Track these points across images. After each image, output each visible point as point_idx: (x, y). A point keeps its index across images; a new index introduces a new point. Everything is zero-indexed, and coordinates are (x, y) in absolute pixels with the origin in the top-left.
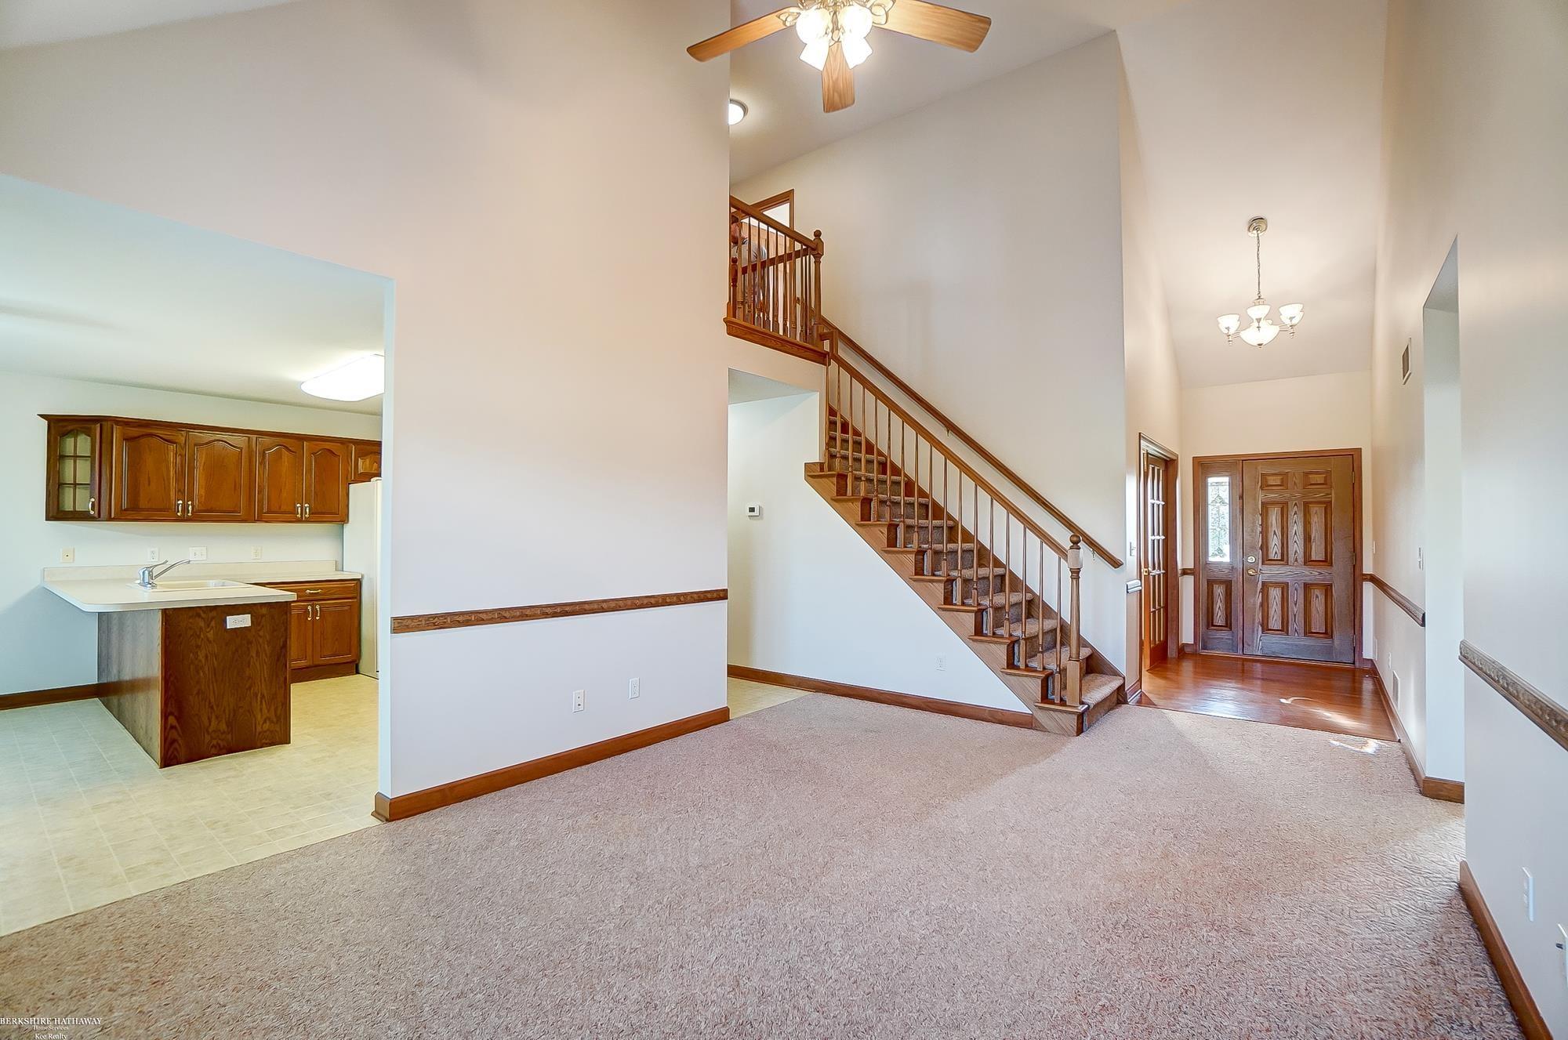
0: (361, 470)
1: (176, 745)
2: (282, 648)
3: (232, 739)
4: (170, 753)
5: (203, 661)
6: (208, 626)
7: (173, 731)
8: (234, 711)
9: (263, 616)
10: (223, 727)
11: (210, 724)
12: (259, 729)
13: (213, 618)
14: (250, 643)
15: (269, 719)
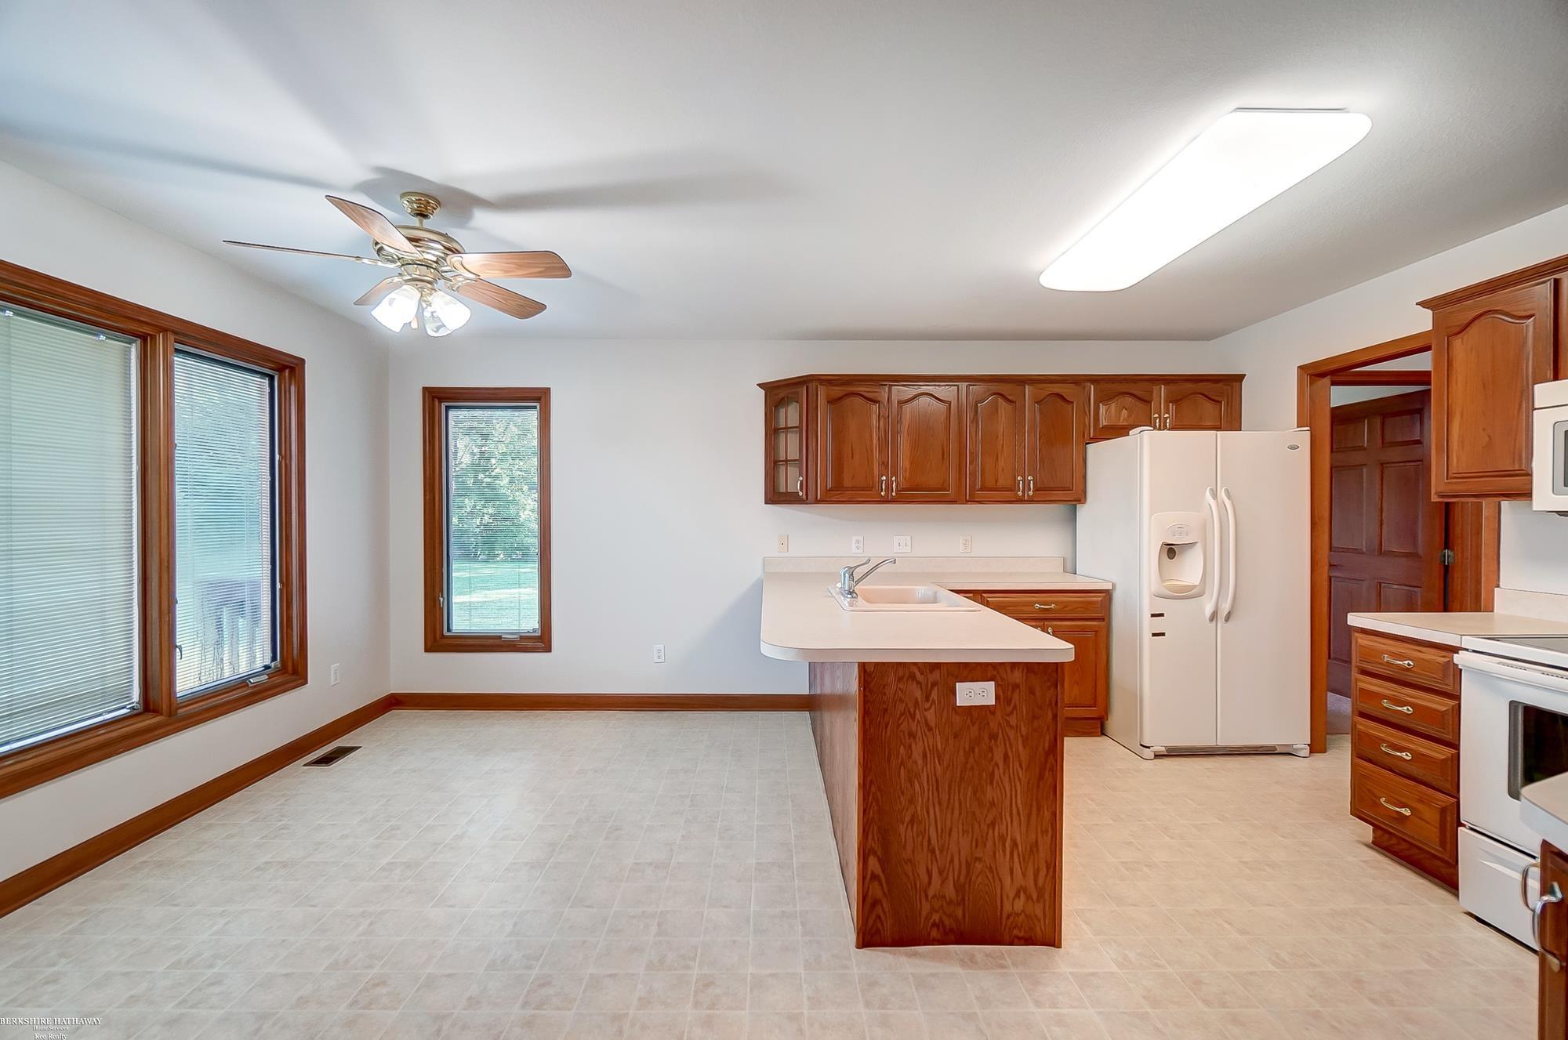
0: (1103, 422)
1: (879, 910)
2: (1047, 754)
3: (964, 917)
4: (871, 922)
5: (920, 762)
6: (927, 700)
7: (876, 883)
8: (968, 864)
9: (1016, 686)
10: (950, 891)
11: (930, 883)
12: (1007, 908)
13: (934, 684)
14: (993, 736)
15: (1025, 890)
